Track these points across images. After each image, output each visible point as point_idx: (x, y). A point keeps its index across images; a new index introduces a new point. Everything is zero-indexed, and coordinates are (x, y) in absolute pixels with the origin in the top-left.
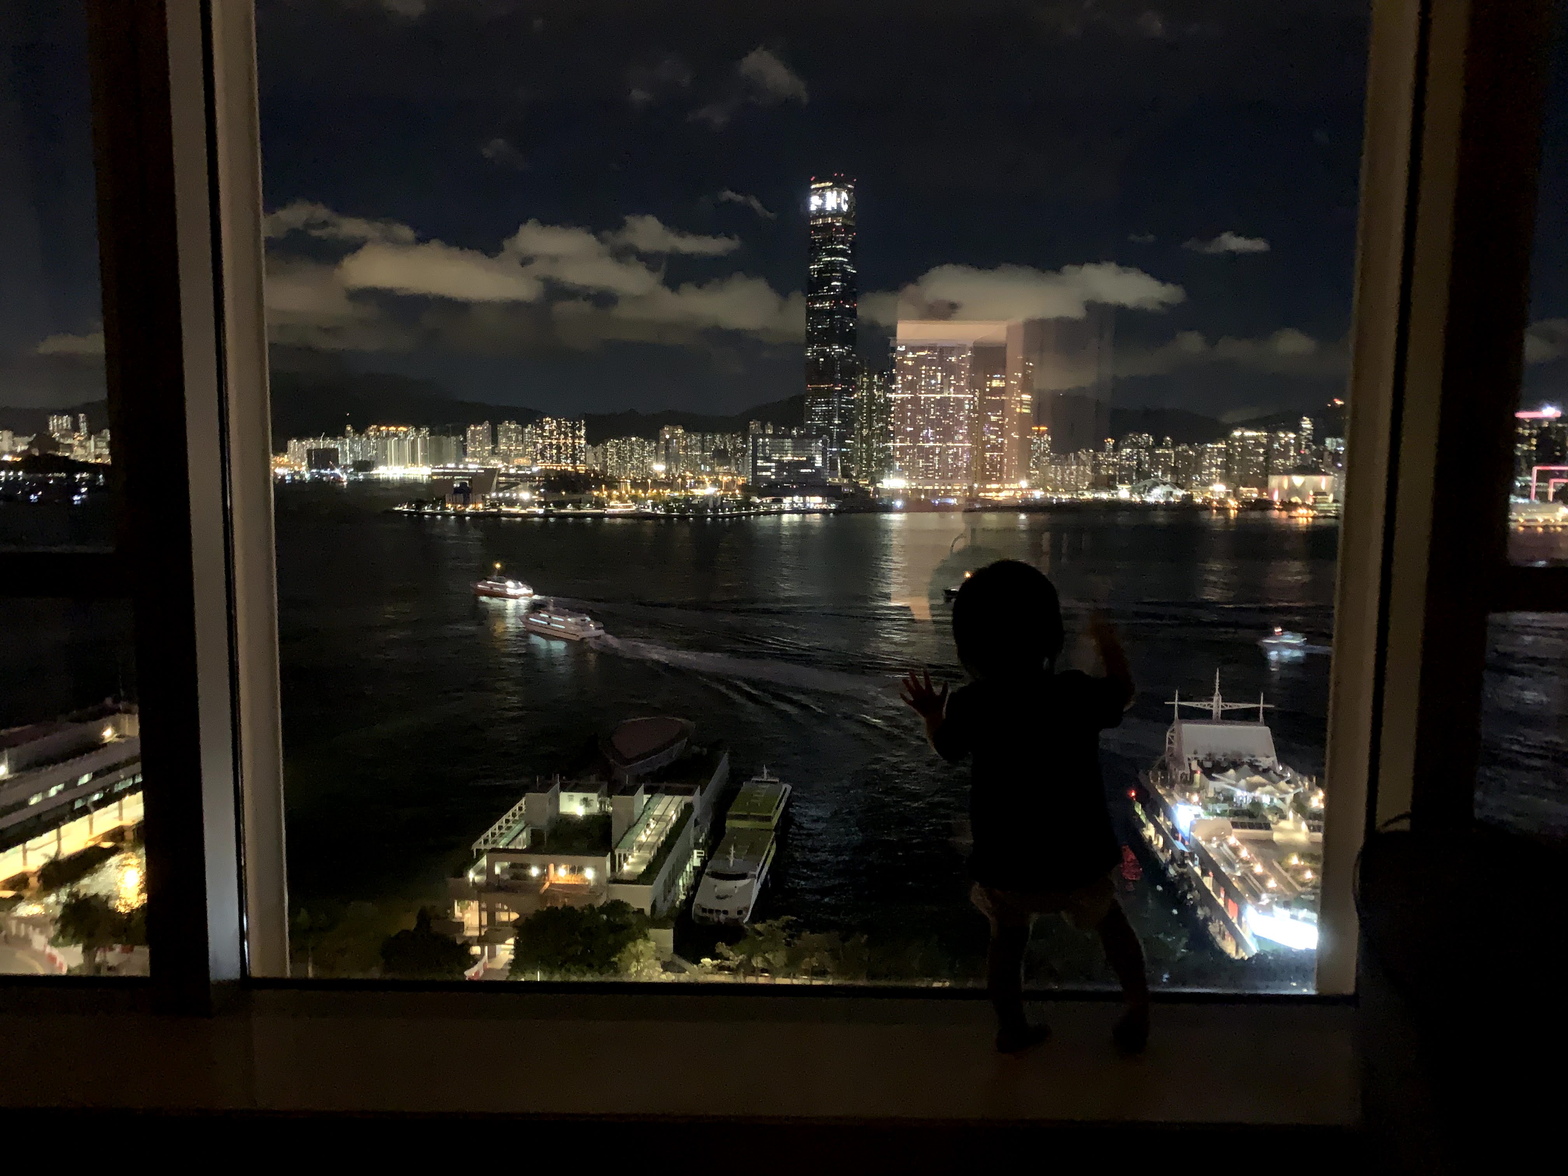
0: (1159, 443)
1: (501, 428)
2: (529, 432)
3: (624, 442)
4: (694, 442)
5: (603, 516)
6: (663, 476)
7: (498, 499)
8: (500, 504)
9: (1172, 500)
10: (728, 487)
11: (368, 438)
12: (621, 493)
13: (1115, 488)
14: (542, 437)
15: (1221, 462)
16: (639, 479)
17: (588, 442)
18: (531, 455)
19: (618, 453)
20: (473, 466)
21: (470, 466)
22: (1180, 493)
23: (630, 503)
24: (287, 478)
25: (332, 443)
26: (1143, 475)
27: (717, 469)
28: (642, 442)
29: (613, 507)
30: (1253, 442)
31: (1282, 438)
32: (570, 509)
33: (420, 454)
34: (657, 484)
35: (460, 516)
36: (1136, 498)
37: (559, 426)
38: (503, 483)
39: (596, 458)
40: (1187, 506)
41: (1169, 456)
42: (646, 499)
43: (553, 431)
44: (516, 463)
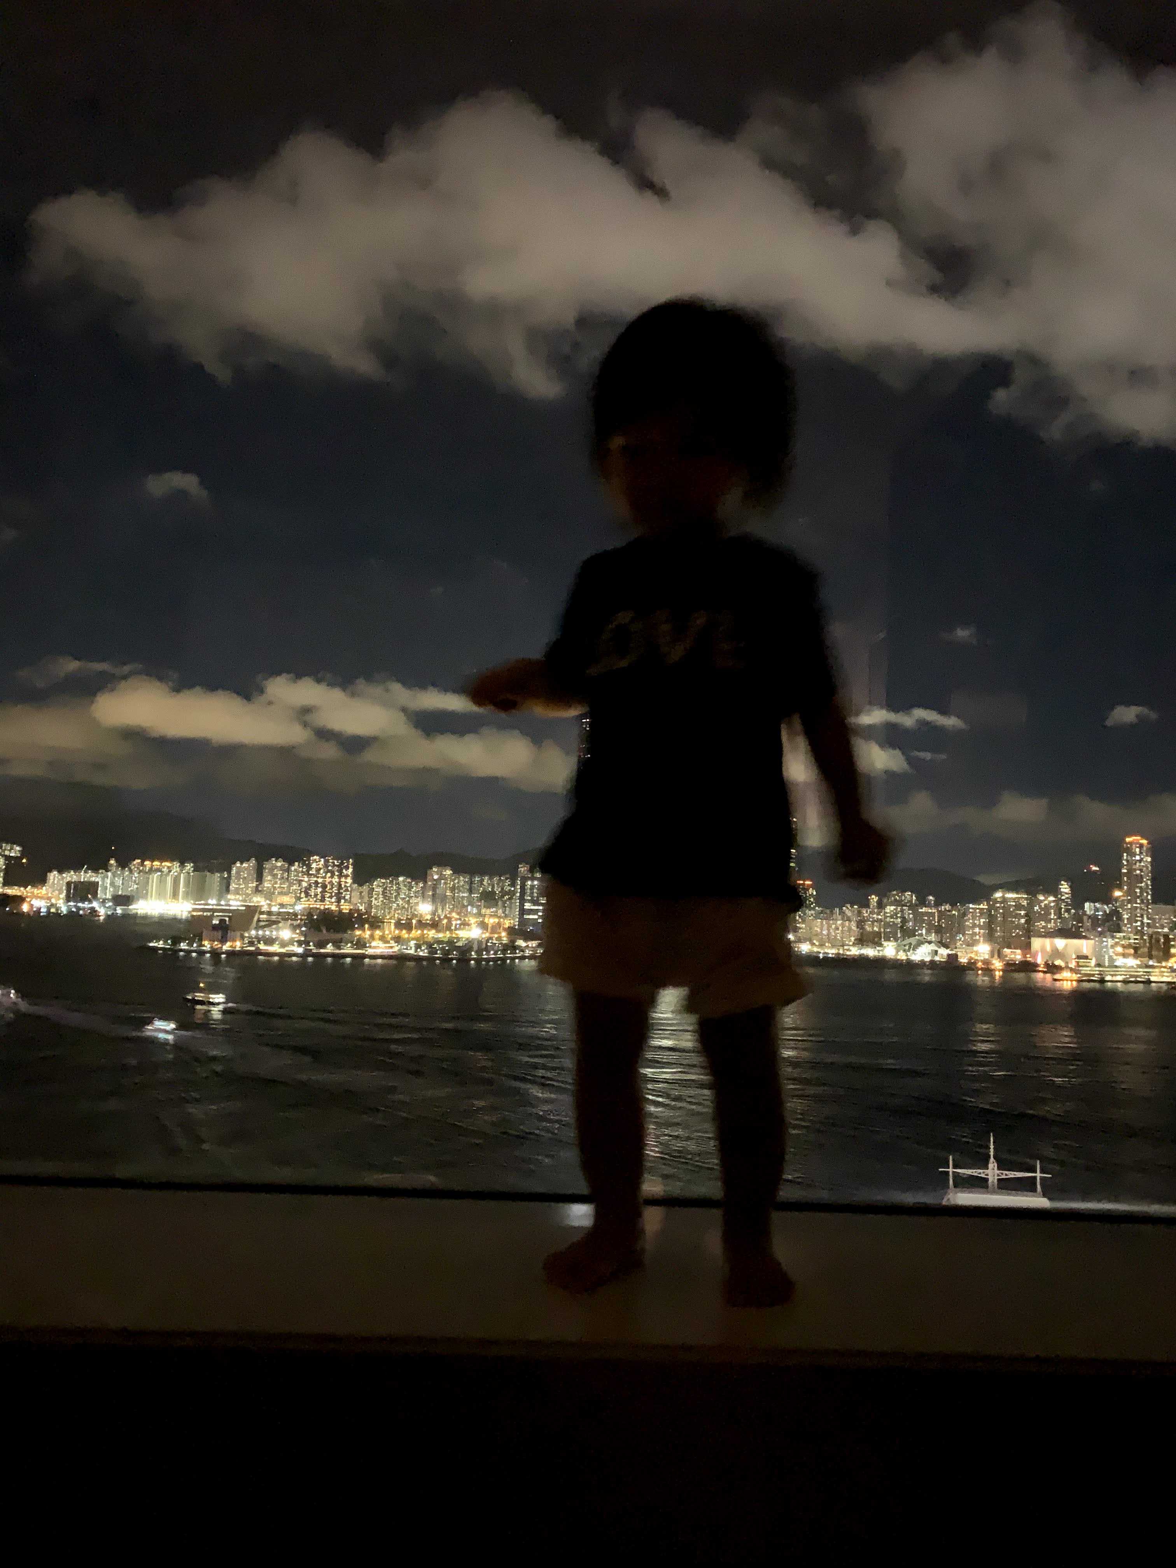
0: (922, 902)
1: (267, 865)
2: (295, 870)
3: (391, 882)
4: (462, 883)
5: (364, 956)
6: (429, 917)
7: (257, 937)
8: (259, 942)
9: (937, 958)
10: (495, 929)
11: (131, 871)
12: (384, 934)
13: (881, 945)
14: (309, 875)
15: (984, 922)
16: (403, 920)
17: (354, 882)
18: (296, 893)
19: (384, 893)
20: (235, 902)
21: (231, 903)
22: (944, 952)
23: (392, 943)
24: (43, 910)
25: (93, 876)
26: (908, 933)
27: (483, 911)
28: (409, 882)
29: (375, 947)
30: (1014, 904)
31: (1042, 901)
32: (330, 948)
33: (182, 889)
34: (422, 925)
35: (216, 954)
36: (902, 956)
37: (326, 865)
38: (264, 921)
39: (361, 897)
40: (951, 965)
41: (933, 914)
42: (409, 940)
43: (320, 869)
44: (279, 901)
